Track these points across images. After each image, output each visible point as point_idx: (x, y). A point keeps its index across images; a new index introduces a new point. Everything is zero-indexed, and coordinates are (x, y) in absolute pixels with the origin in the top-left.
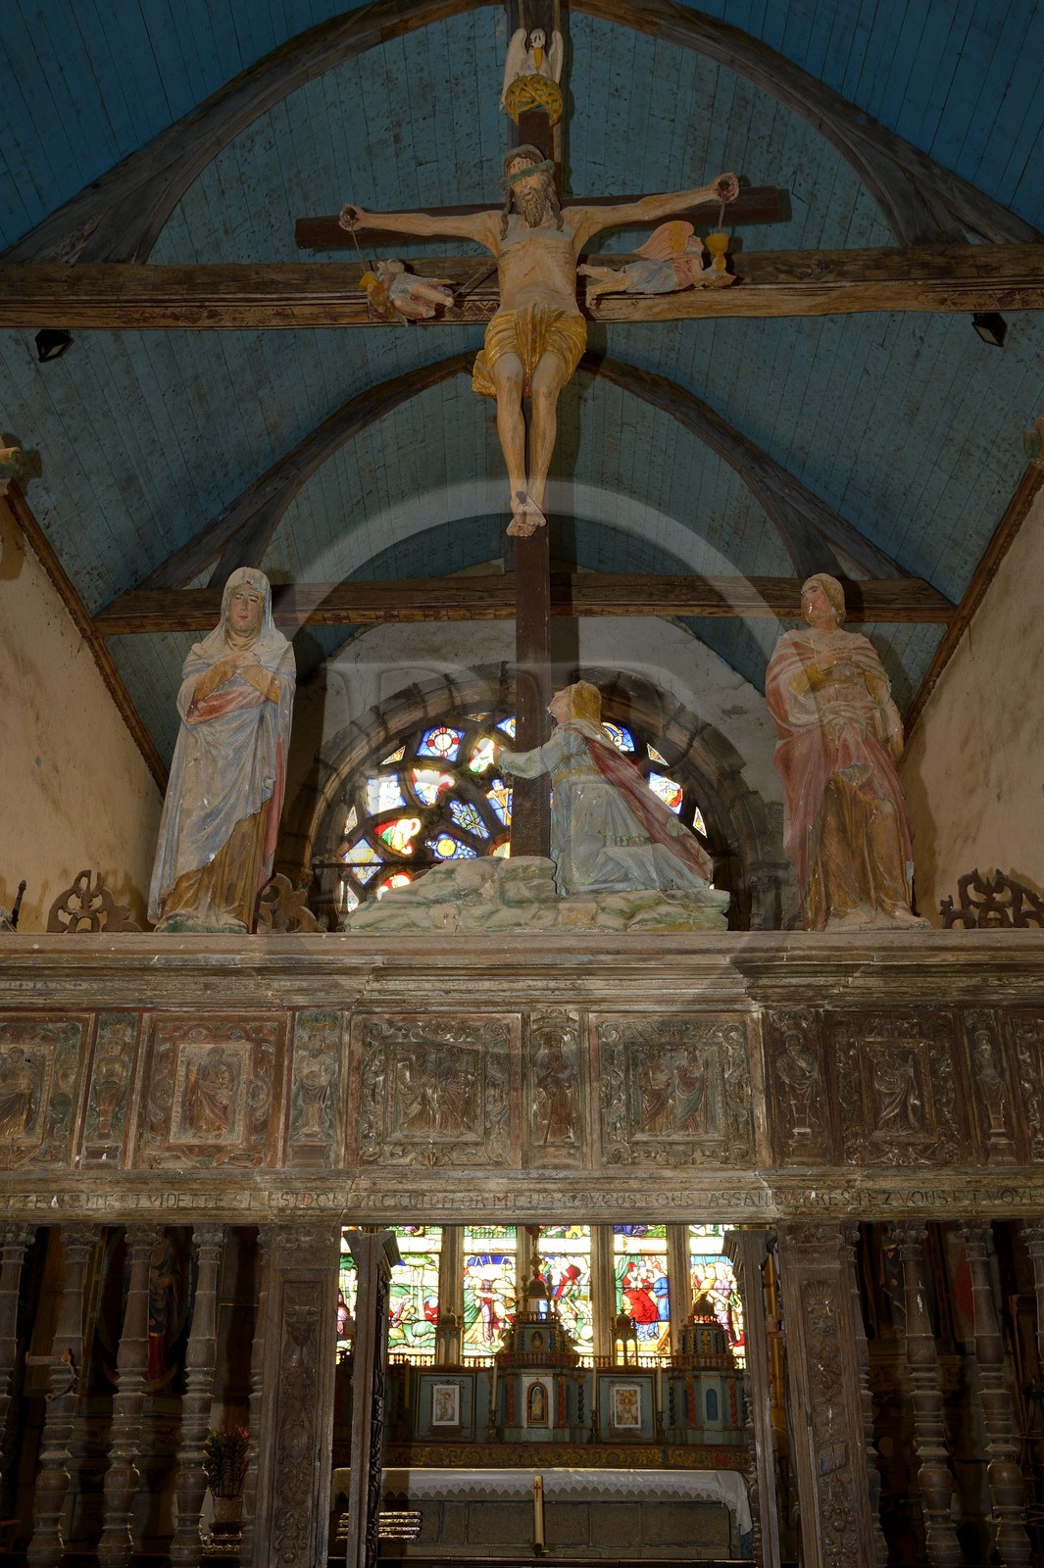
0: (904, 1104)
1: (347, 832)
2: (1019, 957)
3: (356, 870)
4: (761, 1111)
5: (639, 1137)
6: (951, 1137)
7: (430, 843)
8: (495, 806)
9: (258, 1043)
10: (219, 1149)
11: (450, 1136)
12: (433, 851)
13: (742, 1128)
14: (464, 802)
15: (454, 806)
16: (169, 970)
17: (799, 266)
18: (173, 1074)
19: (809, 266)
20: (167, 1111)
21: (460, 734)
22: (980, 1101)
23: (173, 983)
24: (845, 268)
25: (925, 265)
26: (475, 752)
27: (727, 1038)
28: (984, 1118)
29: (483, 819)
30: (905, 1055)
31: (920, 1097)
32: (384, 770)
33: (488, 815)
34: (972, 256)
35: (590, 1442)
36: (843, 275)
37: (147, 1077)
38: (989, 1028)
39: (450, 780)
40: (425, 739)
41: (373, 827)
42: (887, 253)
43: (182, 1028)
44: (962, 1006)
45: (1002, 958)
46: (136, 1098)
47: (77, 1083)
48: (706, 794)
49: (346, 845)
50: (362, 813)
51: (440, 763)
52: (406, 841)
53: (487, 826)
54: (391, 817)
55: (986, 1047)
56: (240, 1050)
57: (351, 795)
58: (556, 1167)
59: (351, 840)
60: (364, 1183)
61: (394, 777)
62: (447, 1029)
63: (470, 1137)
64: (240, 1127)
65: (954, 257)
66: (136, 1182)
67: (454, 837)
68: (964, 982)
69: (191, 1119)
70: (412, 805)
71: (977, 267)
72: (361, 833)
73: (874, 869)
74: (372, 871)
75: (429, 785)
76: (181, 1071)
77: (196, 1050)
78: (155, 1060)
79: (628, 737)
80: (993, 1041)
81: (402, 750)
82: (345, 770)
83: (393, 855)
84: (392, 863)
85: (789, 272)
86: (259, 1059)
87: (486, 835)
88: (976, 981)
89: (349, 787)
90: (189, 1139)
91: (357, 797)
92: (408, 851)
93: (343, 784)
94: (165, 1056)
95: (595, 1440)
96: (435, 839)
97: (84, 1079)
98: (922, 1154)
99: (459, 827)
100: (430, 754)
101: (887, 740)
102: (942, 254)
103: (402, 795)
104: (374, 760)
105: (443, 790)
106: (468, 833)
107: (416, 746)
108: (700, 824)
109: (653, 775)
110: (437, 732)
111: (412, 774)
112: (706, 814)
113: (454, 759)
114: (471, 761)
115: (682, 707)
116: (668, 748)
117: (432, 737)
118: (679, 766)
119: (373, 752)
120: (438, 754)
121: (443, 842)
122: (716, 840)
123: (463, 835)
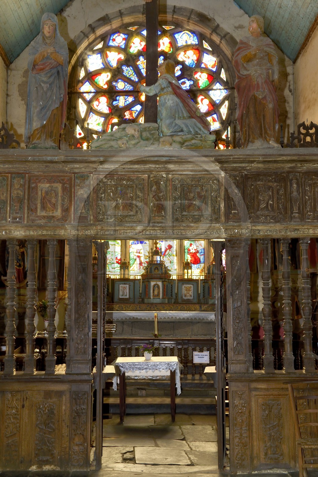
0: (267, 203)
1: (80, 78)
2: (307, 158)
3: (85, 95)
4: (222, 205)
5: (184, 213)
6: (281, 213)
7: (114, 84)
8: (141, 68)
9: (63, 184)
10: (53, 217)
11: (126, 213)
12: (116, 87)
13: (216, 211)
14: (128, 66)
15: (124, 68)
16: (34, 161)
18: (37, 193)
20: (36, 205)
21: (126, 36)
22: (291, 202)
23: (36, 165)
26: (132, 44)
27: (213, 183)
28: (292, 207)
29: (136, 73)
30: (270, 188)
31: (273, 201)
32: (94, 52)
33: (137, 71)
37: (29, 195)
38: (297, 179)
39: (122, 56)
40: (111, 38)
41: (91, 77)
43: (38, 179)
44: (289, 172)
45: (302, 158)
46: (26, 201)
47: (6, 197)
48: (226, 63)
49: (80, 84)
50: (86, 70)
51: (119, 49)
52: (105, 83)
53: (137, 76)
54: (98, 73)
55: (295, 186)
56: (59, 186)
57: (81, 63)
58: (158, 223)
59: (82, 82)
60: (99, 227)
61: (99, 55)
62: (124, 180)
63: (132, 213)
64: (59, 210)
66: (28, 227)
67: (124, 81)
68: (290, 165)
69: (44, 208)
70: (107, 67)
72: (86, 79)
73: (265, 127)
74: (91, 95)
75: (114, 58)
76: (40, 193)
77: (44, 186)
78: (31, 190)
79: (195, 37)
80: (297, 184)
81: (102, 43)
82: (79, 52)
83: (99, 88)
84: (99, 92)
86: (64, 189)
87: (137, 80)
88: (293, 165)
89: (81, 59)
90: (44, 214)
91: (84, 63)
92: (106, 87)
93: (78, 59)
94: (33, 188)
95: (176, 302)
96: (117, 82)
97: (9, 195)
98: (271, 218)
99: (126, 77)
100: (114, 45)
101: (273, 81)
103: (102, 63)
104: (90, 48)
105: (119, 61)
106: (130, 79)
107: (107, 41)
108: (223, 75)
109: (205, 54)
110: (116, 35)
111: (106, 54)
112: (226, 71)
113: (123, 47)
114: (130, 48)
115: (218, 25)
116: (212, 43)
117: (114, 37)
118: (216, 51)
119: (90, 44)
120: (117, 45)
121: (120, 83)
122: (229, 82)
123: (127, 80)
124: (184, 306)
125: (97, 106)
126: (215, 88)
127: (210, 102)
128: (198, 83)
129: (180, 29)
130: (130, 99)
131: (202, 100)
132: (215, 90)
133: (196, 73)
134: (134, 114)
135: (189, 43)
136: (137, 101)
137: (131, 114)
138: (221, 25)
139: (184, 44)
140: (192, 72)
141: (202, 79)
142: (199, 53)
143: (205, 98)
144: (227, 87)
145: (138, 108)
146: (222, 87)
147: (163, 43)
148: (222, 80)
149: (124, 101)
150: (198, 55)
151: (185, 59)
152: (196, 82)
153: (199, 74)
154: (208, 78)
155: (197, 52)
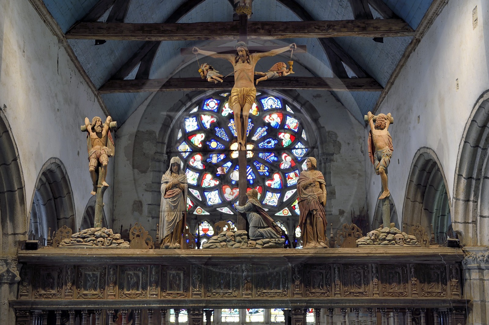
0: (319, 284)
1: (178, 139)
3: (182, 153)
6: (328, 291)
7: (208, 143)
8: (231, 129)
9: (184, 271)
10: (178, 293)
11: (225, 290)
12: (209, 146)
13: (285, 290)
14: (220, 128)
15: (217, 129)
17: (321, 27)
18: (167, 278)
19: (324, 27)
20: (166, 285)
21: (218, 102)
26: (224, 109)
29: (226, 134)
30: (321, 273)
31: (323, 283)
32: (190, 115)
33: (228, 132)
34: (373, 24)
36: (334, 29)
37: (162, 279)
38: (338, 268)
40: (206, 103)
41: (187, 137)
42: (348, 22)
43: (168, 268)
44: (333, 264)
46: (160, 283)
48: (306, 125)
49: (178, 144)
50: (184, 131)
51: (212, 112)
53: (228, 137)
56: (181, 273)
57: (179, 126)
59: (180, 142)
61: (195, 118)
63: (229, 291)
65: (367, 24)
67: (217, 141)
68: (333, 260)
70: (201, 128)
71: (374, 27)
72: (183, 139)
74: (187, 154)
76: (169, 277)
77: (172, 273)
78: (163, 276)
79: (279, 102)
80: (339, 271)
81: (197, 107)
82: (177, 117)
84: (195, 150)
85: (318, 29)
86: (185, 275)
87: (228, 140)
88: (335, 259)
89: (179, 122)
91: (182, 126)
93: (176, 122)
94: (164, 274)
96: (211, 142)
99: (218, 137)
100: (208, 109)
102: (364, 23)
103: (198, 125)
104: (187, 113)
106: (222, 139)
107: (202, 106)
108: (304, 136)
109: (288, 117)
110: (210, 101)
112: (306, 132)
113: (216, 111)
114: (222, 111)
115: (299, 94)
116: (293, 108)
118: (297, 114)
119: (187, 109)
120: (210, 109)
121: (213, 143)
122: (310, 142)
123: (220, 140)
125: (193, 163)
126: (297, 147)
127: (292, 159)
129: (266, 96)
130: (222, 157)
131: (286, 157)
132: (297, 149)
133: (280, 133)
134: (225, 170)
135: (274, 107)
136: (228, 158)
137: (223, 170)
138: (301, 95)
139: (269, 108)
140: (277, 133)
142: (283, 115)
144: (307, 146)
145: (229, 164)
146: (303, 147)
148: (303, 139)
149: (216, 158)
150: (281, 118)
154: (290, 138)
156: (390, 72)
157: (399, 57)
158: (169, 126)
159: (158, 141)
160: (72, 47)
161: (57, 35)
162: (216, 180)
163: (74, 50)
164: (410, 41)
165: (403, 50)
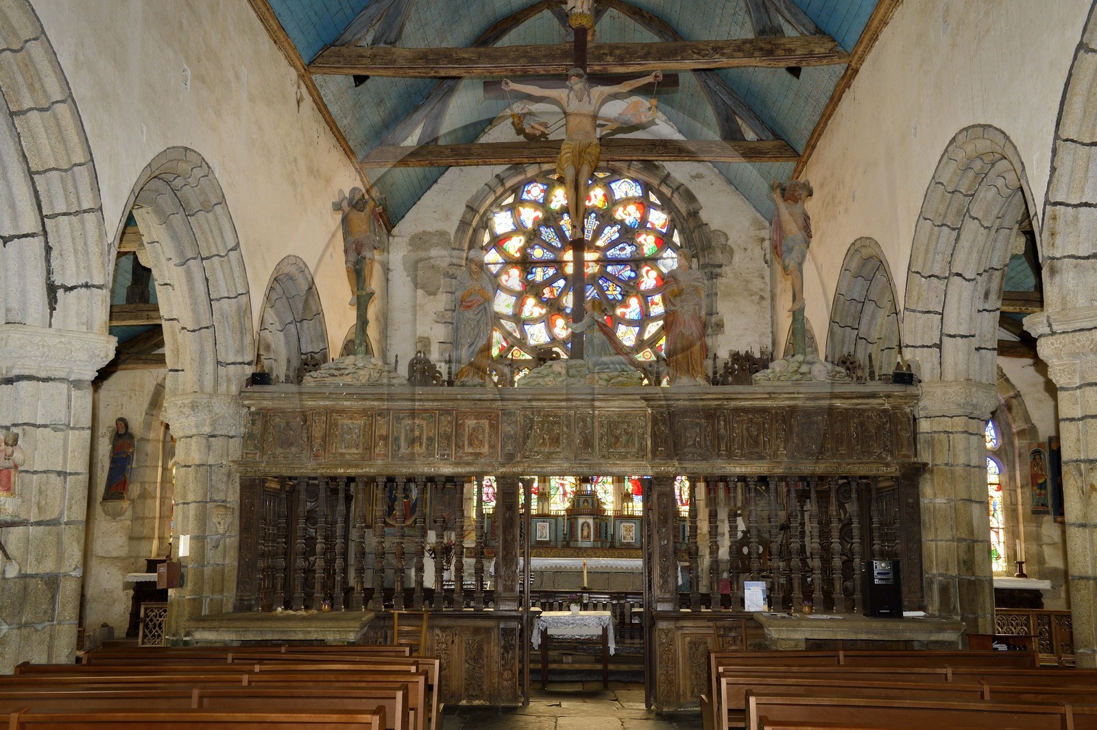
0: (695, 440)
1: (484, 244)
2: (733, 396)
4: (649, 442)
5: (611, 450)
6: (708, 450)
7: (529, 251)
8: (565, 229)
9: (490, 420)
10: (480, 453)
11: (552, 449)
12: (531, 255)
13: (642, 448)
14: (548, 227)
15: (543, 229)
16: (463, 399)
17: (703, 50)
18: (464, 430)
19: (708, 50)
20: (463, 441)
21: (545, 187)
22: (718, 440)
23: (464, 403)
24: (725, 51)
25: (761, 49)
26: (553, 198)
27: (640, 419)
28: (719, 445)
29: (558, 237)
30: (697, 424)
31: (700, 438)
32: (502, 208)
33: (560, 233)
34: (784, 44)
35: (610, 547)
36: (723, 55)
37: (456, 431)
38: (724, 416)
39: (540, 214)
40: (526, 190)
41: (498, 242)
42: (745, 42)
43: (465, 415)
44: (716, 409)
45: (727, 396)
46: (454, 438)
47: (434, 434)
48: (680, 222)
50: (492, 233)
51: (535, 204)
52: (516, 250)
53: (560, 241)
54: (507, 236)
55: (722, 423)
56: (486, 423)
57: (486, 224)
58: (584, 460)
60: (526, 464)
61: (509, 213)
62: (550, 416)
63: (558, 450)
64: (487, 447)
65: (775, 45)
66: (457, 464)
67: (543, 248)
68: (716, 403)
69: (471, 444)
70: (519, 228)
71: (785, 50)
72: (492, 245)
74: (498, 267)
75: (529, 216)
76: (467, 429)
77: (471, 423)
78: (459, 426)
79: (639, 187)
80: (725, 421)
81: (513, 196)
82: (482, 211)
83: (510, 258)
85: (698, 54)
86: (491, 426)
87: (559, 246)
88: (719, 402)
89: (485, 219)
90: (471, 450)
91: (489, 224)
92: (518, 255)
93: (481, 218)
94: (460, 424)
95: (612, 547)
96: (533, 248)
97: (437, 432)
98: (698, 456)
99: (544, 241)
100: (529, 199)
102: (770, 43)
103: (514, 224)
104: (497, 204)
105: (536, 220)
106: (550, 245)
107: (520, 193)
108: (676, 239)
109: (652, 210)
110: (532, 185)
111: (519, 211)
112: (680, 233)
113: (541, 201)
114: (551, 202)
115: (669, 174)
116: (661, 196)
117: (529, 188)
118: (666, 206)
119: (497, 199)
120: (533, 198)
121: (536, 250)
123: (548, 246)
124: (623, 551)
125: (507, 281)
126: (665, 255)
127: (658, 275)
128: (643, 249)
129: (618, 177)
130: (551, 272)
131: (647, 272)
132: (665, 259)
133: (639, 235)
134: (555, 291)
135: (630, 194)
136: (560, 274)
137: (552, 292)
138: (673, 174)
139: (624, 196)
140: (634, 234)
141: (648, 243)
142: (644, 208)
143: (652, 269)
145: (561, 283)
146: (674, 255)
147: (596, 196)
148: (675, 244)
149: (542, 274)
150: (642, 211)
151: (624, 217)
152: (639, 247)
153: (644, 236)
154: (655, 242)
155: (641, 207)
156: (811, 127)
157: (824, 100)
158: (471, 225)
159: (453, 246)
160: (319, 88)
161: (295, 67)
162: (542, 308)
163: (322, 93)
164: (843, 72)
165: (832, 89)
